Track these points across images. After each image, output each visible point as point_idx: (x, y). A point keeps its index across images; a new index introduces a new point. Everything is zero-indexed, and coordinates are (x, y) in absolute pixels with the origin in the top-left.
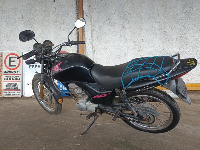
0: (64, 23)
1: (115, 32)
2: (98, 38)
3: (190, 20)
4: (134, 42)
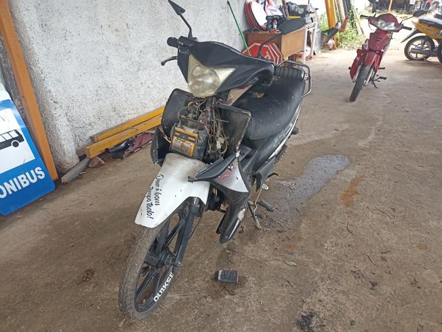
2: (44, 24)
4: (116, 30)
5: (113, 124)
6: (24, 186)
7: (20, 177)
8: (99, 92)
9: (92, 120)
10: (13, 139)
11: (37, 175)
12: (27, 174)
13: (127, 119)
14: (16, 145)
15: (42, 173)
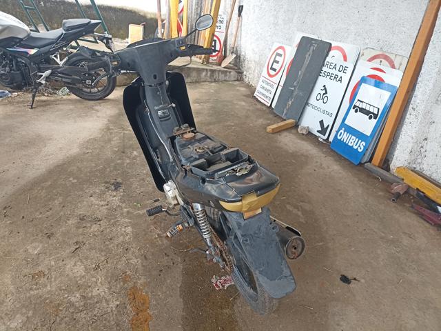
6: (349, 144)
7: (353, 137)
10: (373, 113)
11: (359, 146)
12: (357, 139)
14: (370, 118)
15: (362, 148)
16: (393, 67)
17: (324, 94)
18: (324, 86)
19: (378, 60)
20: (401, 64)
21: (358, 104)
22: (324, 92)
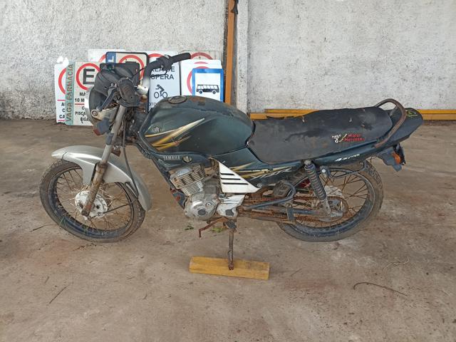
0: (203, 5)
1: (283, 24)
3: (400, 10)
4: (313, 42)
5: (287, 107)
8: (283, 82)
9: (271, 98)
10: (214, 89)
13: (301, 108)
14: (214, 93)
16: (210, 58)
17: (161, 92)
18: (158, 86)
19: (198, 57)
20: (215, 56)
21: (199, 87)
22: (160, 90)
